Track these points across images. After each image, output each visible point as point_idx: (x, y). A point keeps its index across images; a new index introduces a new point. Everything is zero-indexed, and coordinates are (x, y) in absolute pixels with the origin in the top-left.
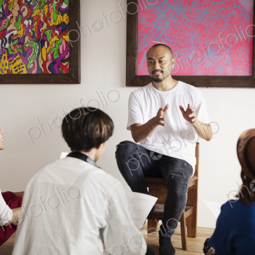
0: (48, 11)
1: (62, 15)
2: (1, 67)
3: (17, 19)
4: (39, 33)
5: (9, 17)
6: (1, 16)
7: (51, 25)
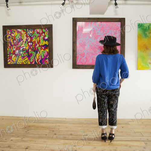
0: (39, 40)
1: (45, 41)
2: (18, 61)
3: (25, 42)
4: (35, 48)
5: (22, 42)
6: (18, 41)
7: (40, 45)
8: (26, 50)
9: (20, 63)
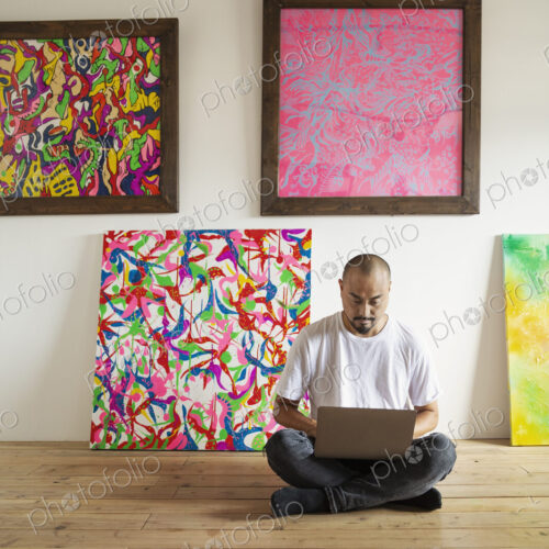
0: (121, 86)
1: (147, 95)
2: (28, 183)
3: (61, 98)
4: (103, 125)
5: (45, 95)
6: (29, 92)
7: (126, 111)
8: (64, 132)
9: (37, 194)
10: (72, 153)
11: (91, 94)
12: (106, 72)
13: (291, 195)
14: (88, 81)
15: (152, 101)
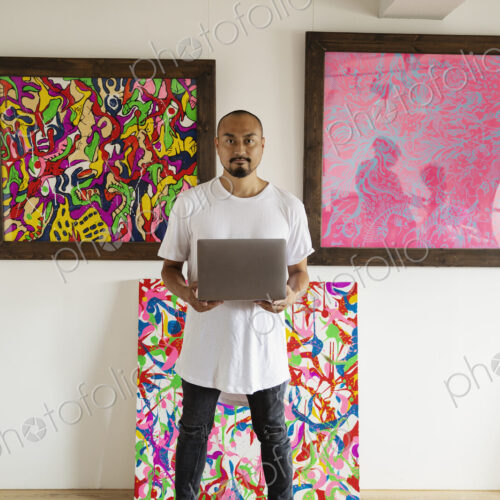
0: (155, 129)
1: (183, 139)
3: (90, 140)
4: (136, 169)
5: (72, 136)
6: (55, 133)
7: (160, 155)
8: (93, 176)
10: (103, 197)
11: (123, 136)
12: (138, 114)
13: (333, 244)
14: (119, 123)
15: (188, 146)
